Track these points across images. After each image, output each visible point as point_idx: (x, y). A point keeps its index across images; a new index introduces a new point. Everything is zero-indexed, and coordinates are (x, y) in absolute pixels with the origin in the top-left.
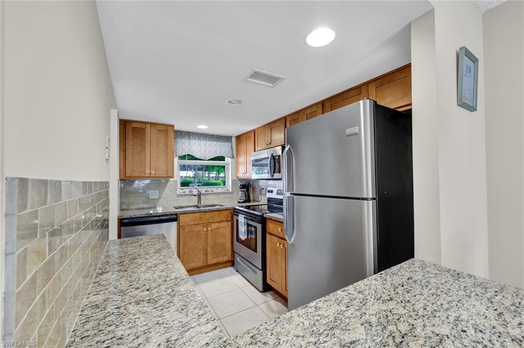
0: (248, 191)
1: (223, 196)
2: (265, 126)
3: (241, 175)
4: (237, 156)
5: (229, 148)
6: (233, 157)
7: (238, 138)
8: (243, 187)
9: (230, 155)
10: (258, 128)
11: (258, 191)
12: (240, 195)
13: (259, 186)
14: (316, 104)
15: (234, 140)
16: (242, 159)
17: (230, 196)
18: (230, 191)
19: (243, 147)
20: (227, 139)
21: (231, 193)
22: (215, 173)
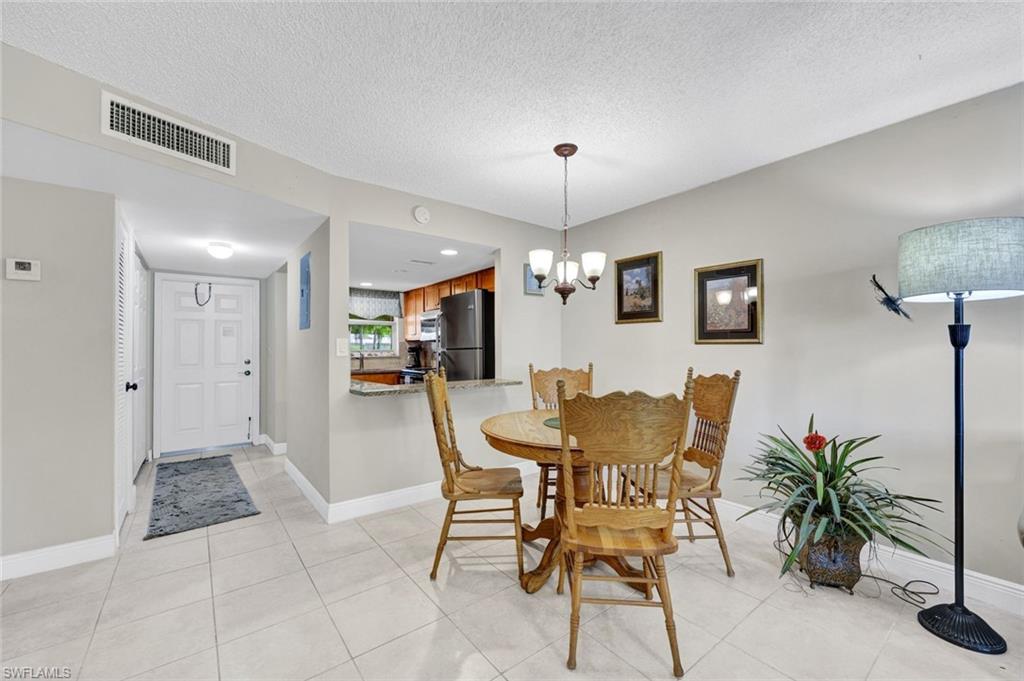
0: (418, 355)
1: (388, 361)
2: (433, 285)
3: (410, 337)
4: (406, 315)
5: (397, 305)
6: (401, 317)
7: (407, 294)
8: (411, 350)
9: (397, 313)
10: (429, 287)
11: (429, 354)
12: (408, 359)
13: (431, 348)
14: (472, 274)
15: (402, 295)
16: (411, 318)
17: (397, 360)
18: (398, 354)
19: (412, 303)
20: (395, 294)
21: (399, 358)
22: (373, 336)
